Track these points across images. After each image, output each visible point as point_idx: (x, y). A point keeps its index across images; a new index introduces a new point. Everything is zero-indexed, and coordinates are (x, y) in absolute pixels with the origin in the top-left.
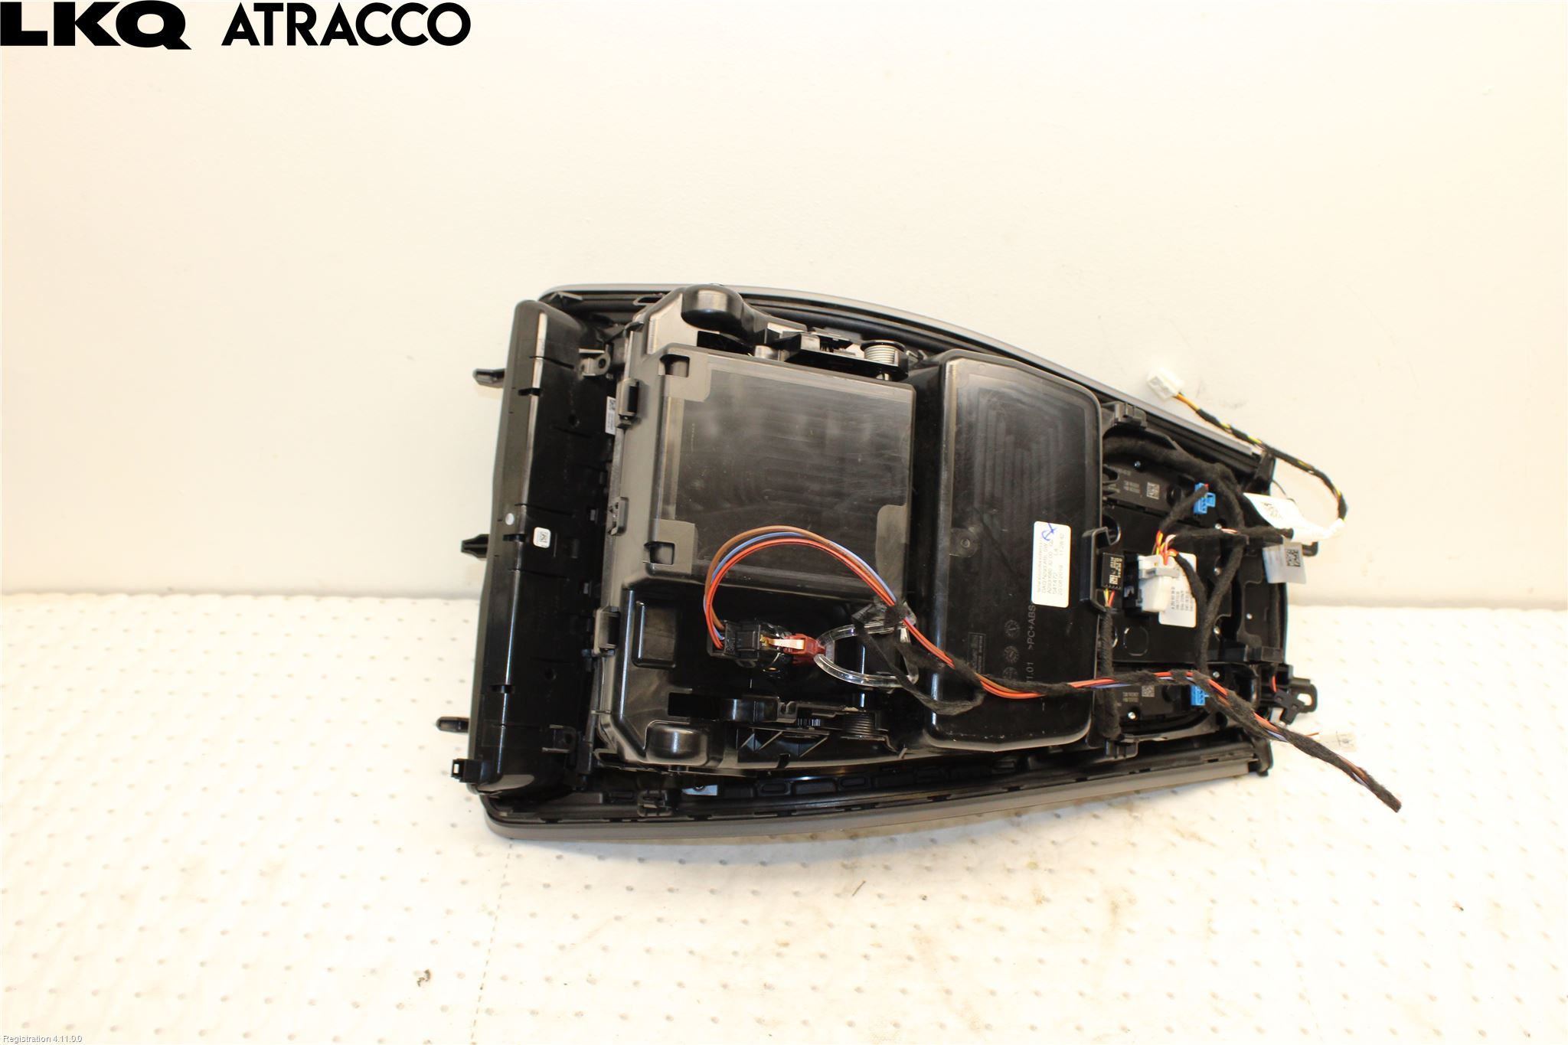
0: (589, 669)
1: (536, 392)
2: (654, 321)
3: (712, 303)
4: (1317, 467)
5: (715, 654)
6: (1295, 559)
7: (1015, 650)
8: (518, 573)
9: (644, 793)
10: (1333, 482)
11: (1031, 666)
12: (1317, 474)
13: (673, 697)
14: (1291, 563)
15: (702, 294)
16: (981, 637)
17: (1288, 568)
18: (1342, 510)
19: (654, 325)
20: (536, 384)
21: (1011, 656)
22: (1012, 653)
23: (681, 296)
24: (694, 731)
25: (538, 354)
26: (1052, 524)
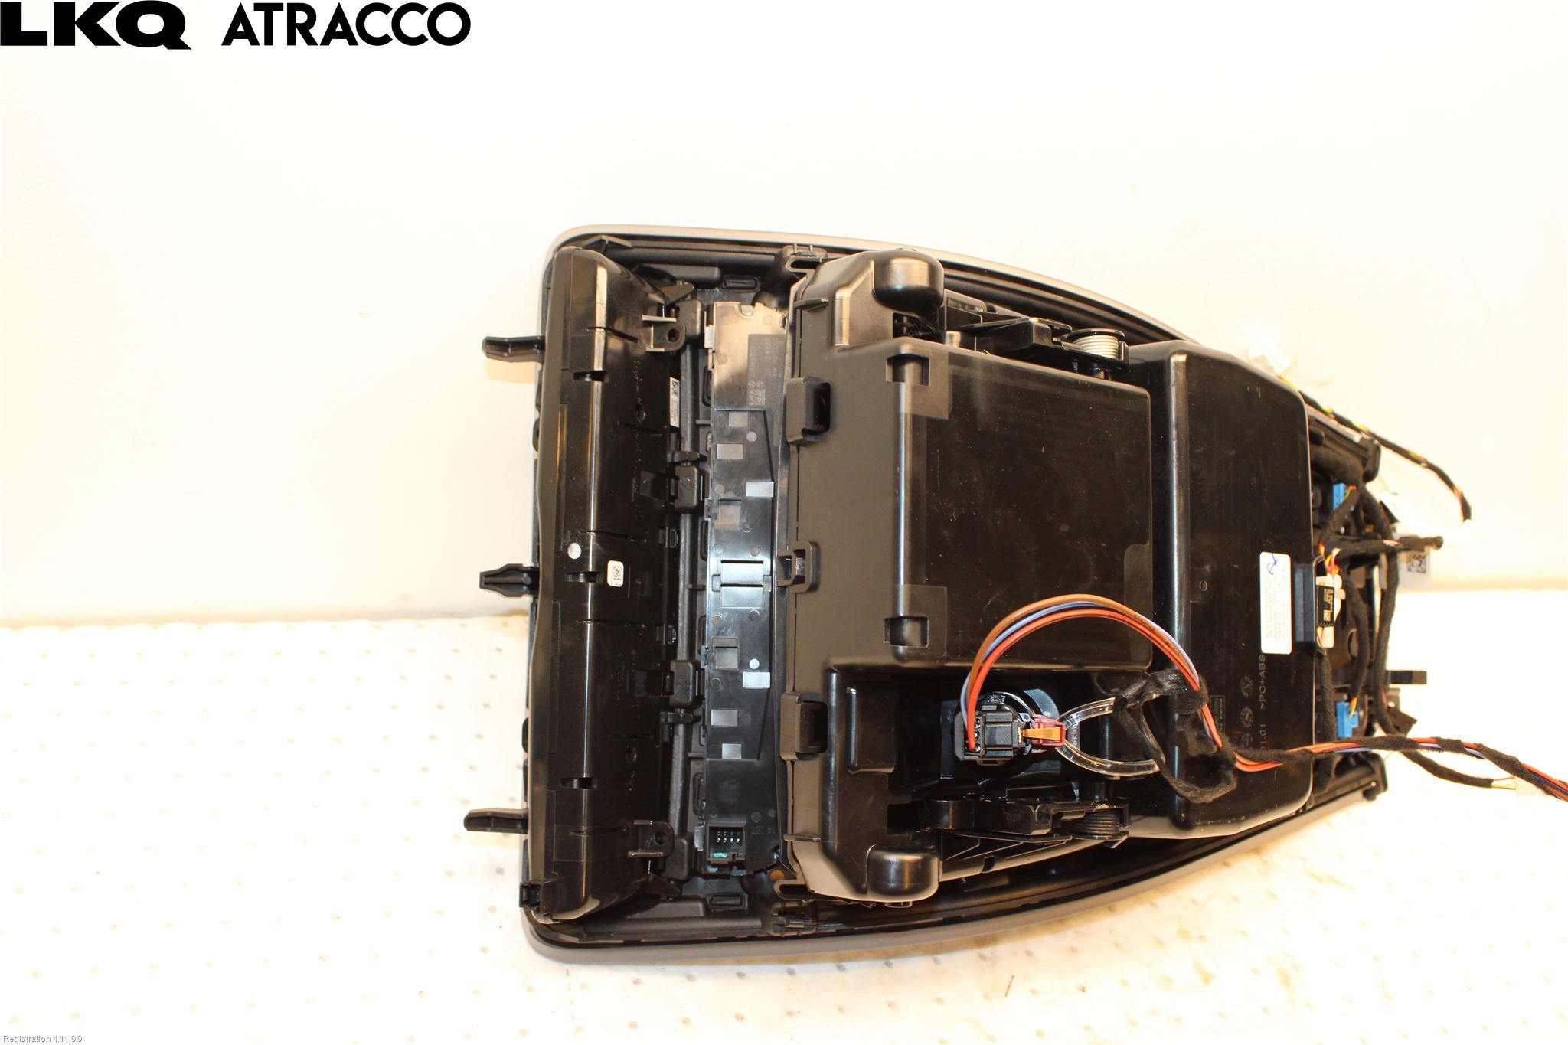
0: (666, 739)
1: (597, 376)
2: (841, 300)
3: (908, 276)
4: (1431, 460)
5: (967, 758)
6: (1420, 565)
7: (1249, 710)
8: (589, 626)
9: (779, 906)
10: (1452, 477)
11: (1264, 728)
12: (1431, 467)
13: (892, 810)
14: (1413, 569)
15: (897, 264)
16: (1221, 700)
17: (1409, 573)
18: (1466, 512)
19: (841, 305)
20: (598, 366)
21: (1247, 718)
22: (1247, 713)
23: (872, 264)
24: (922, 854)
25: (598, 325)
26: (1275, 554)
